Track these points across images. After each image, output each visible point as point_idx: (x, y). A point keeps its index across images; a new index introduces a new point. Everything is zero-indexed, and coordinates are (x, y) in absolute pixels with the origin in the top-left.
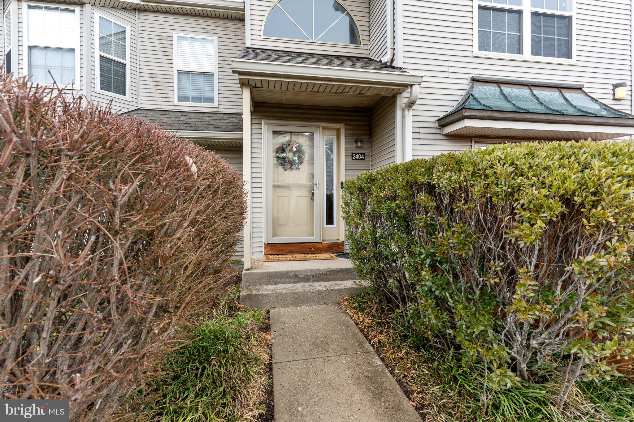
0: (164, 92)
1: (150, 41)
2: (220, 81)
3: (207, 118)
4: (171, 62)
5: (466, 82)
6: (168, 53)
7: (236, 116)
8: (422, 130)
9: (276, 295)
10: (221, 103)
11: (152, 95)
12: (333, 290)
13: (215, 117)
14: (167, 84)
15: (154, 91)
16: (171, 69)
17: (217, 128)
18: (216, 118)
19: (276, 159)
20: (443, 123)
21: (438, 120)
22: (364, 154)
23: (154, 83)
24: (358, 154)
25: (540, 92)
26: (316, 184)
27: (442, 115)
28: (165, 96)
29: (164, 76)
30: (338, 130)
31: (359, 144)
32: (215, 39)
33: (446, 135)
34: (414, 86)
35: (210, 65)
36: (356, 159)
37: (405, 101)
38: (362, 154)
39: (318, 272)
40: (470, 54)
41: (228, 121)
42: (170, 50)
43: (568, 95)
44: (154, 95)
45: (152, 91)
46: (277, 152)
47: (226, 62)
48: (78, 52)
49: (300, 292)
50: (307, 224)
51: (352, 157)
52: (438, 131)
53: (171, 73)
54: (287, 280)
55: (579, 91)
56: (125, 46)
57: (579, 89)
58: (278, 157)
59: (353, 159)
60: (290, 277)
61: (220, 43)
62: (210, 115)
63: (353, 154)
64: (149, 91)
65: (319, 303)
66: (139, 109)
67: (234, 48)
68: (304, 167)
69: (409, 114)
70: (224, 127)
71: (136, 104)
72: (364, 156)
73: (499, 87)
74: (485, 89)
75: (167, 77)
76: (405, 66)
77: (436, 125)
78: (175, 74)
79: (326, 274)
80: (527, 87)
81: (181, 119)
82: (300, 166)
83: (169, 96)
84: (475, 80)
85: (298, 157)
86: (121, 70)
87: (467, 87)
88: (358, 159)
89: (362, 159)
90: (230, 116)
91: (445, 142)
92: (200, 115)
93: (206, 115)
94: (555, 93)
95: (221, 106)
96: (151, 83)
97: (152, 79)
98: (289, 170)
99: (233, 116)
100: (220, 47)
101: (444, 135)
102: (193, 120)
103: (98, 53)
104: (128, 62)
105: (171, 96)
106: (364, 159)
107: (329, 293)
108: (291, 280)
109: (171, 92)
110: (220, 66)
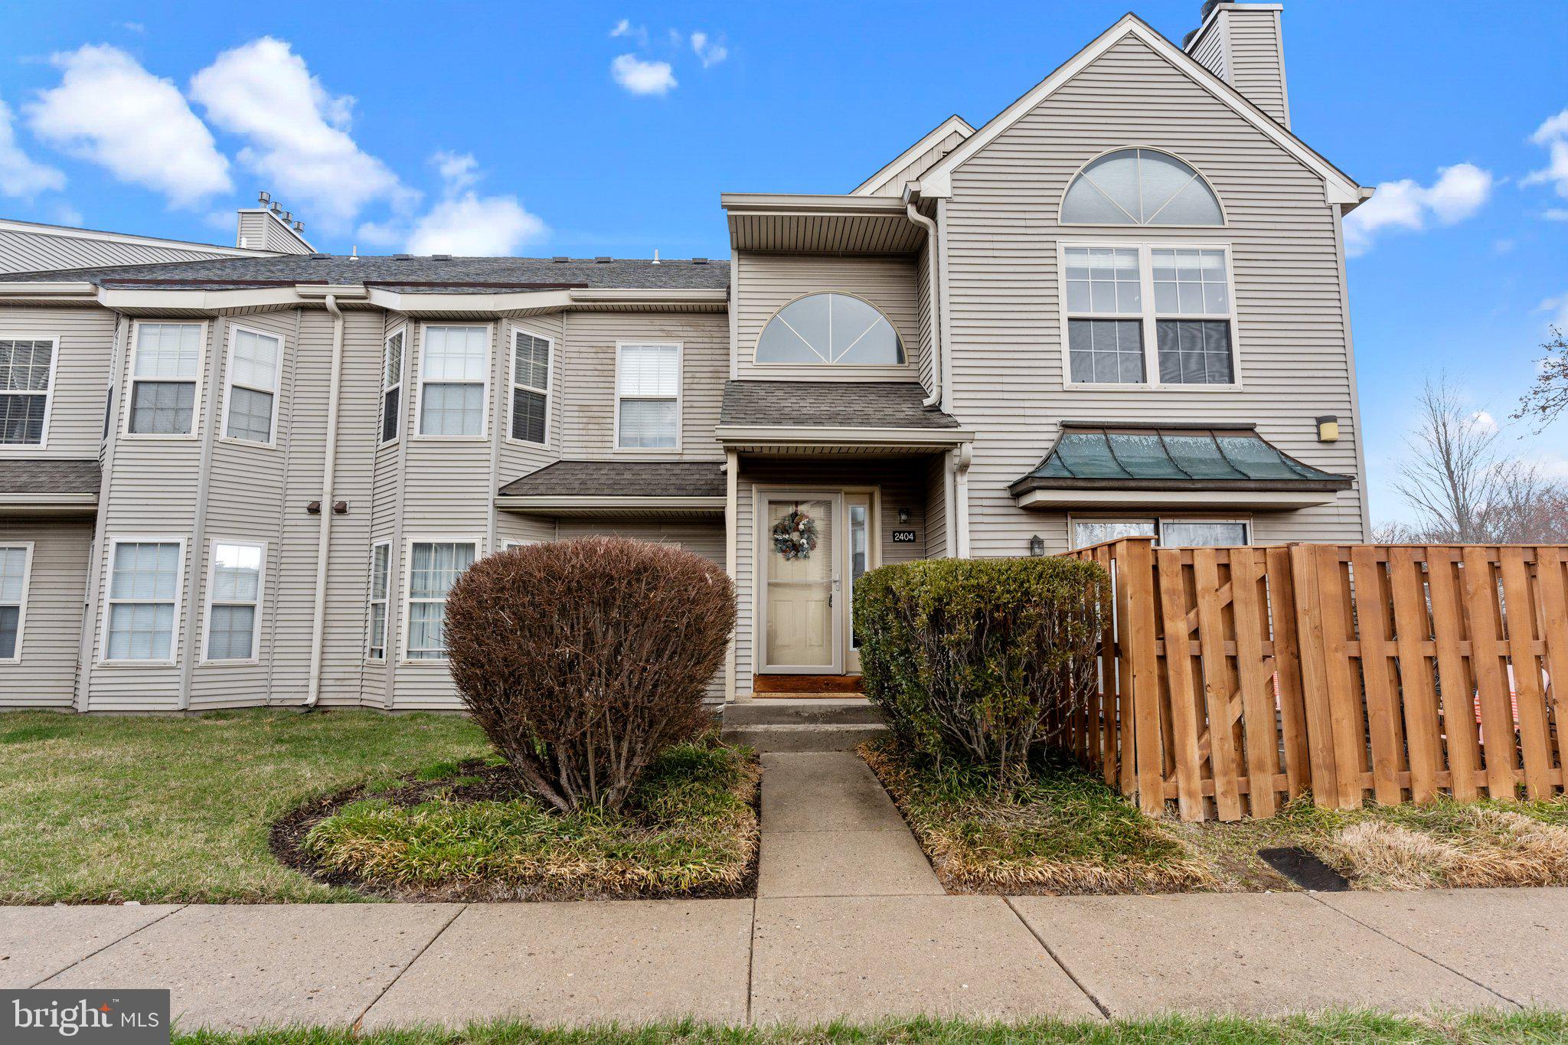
0: (599, 432)
1: (584, 355)
2: (686, 410)
3: (664, 472)
4: (611, 385)
5: (1054, 428)
6: (607, 372)
7: (710, 467)
8: (985, 502)
9: (769, 735)
10: (686, 446)
11: (581, 438)
12: (847, 732)
13: (677, 470)
14: (604, 421)
15: (584, 432)
16: (610, 397)
17: (681, 491)
18: (678, 472)
19: (773, 542)
20: (1018, 490)
21: (1010, 487)
22: (914, 533)
23: (585, 420)
24: (904, 532)
25: (1176, 439)
26: (835, 582)
27: (1016, 478)
28: (600, 438)
29: (599, 409)
30: (871, 495)
31: (904, 517)
32: (680, 346)
33: (1024, 508)
34: (963, 445)
35: (670, 388)
36: (901, 541)
37: (957, 460)
38: (909, 533)
39: (829, 710)
40: (1058, 388)
41: (697, 477)
42: (611, 367)
43: (1226, 441)
44: (584, 438)
45: (581, 432)
46: (775, 532)
47: (696, 381)
48: (487, 388)
49: (802, 732)
50: (821, 646)
51: (894, 537)
52: (1011, 503)
53: (610, 403)
54: (785, 719)
55: (1250, 433)
56: (546, 368)
57: (1248, 429)
58: (777, 540)
59: (895, 541)
60: (789, 715)
61: (687, 351)
62: (669, 466)
63: (894, 533)
64: (577, 432)
65: (827, 749)
66: (561, 461)
67: (709, 357)
68: (817, 555)
69: (963, 480)
70: (692, 487)
71: (556, 454)
72: (914, 536)
73: (1106, 435)
74: (1081, 439)
75: (604, 409)
76: (957, 412)
77: (1007, 494)
78: (617, 403)
79: (841, 713)
80: (1155, 432)
81: (625, 477)
82: (811, 554)
83: (606, 438)
84: (1067, 426)
85: (808, 539)
86: (540, 403)
87: (1055, 436)
88: (904, 541)
89: (910, 540)
90: (700, 467)
91: (1023, 519)
92: (654, 467)
93: (662, 466)
94: (1203, 439)
95: (686, 452)
96: (581, 420)
97: (581, 414)
98: (794, 559)
99: (705, 466)
100: (687, 357)
101: (1021, 508)
102: (644, 477)
103: (512, 385)
104: (549, 392)
105: (609, 439)
106: (914, 541)
107: (840, 734)
108: (791, 719)
109: (610, 432)
110: (686, 387)
